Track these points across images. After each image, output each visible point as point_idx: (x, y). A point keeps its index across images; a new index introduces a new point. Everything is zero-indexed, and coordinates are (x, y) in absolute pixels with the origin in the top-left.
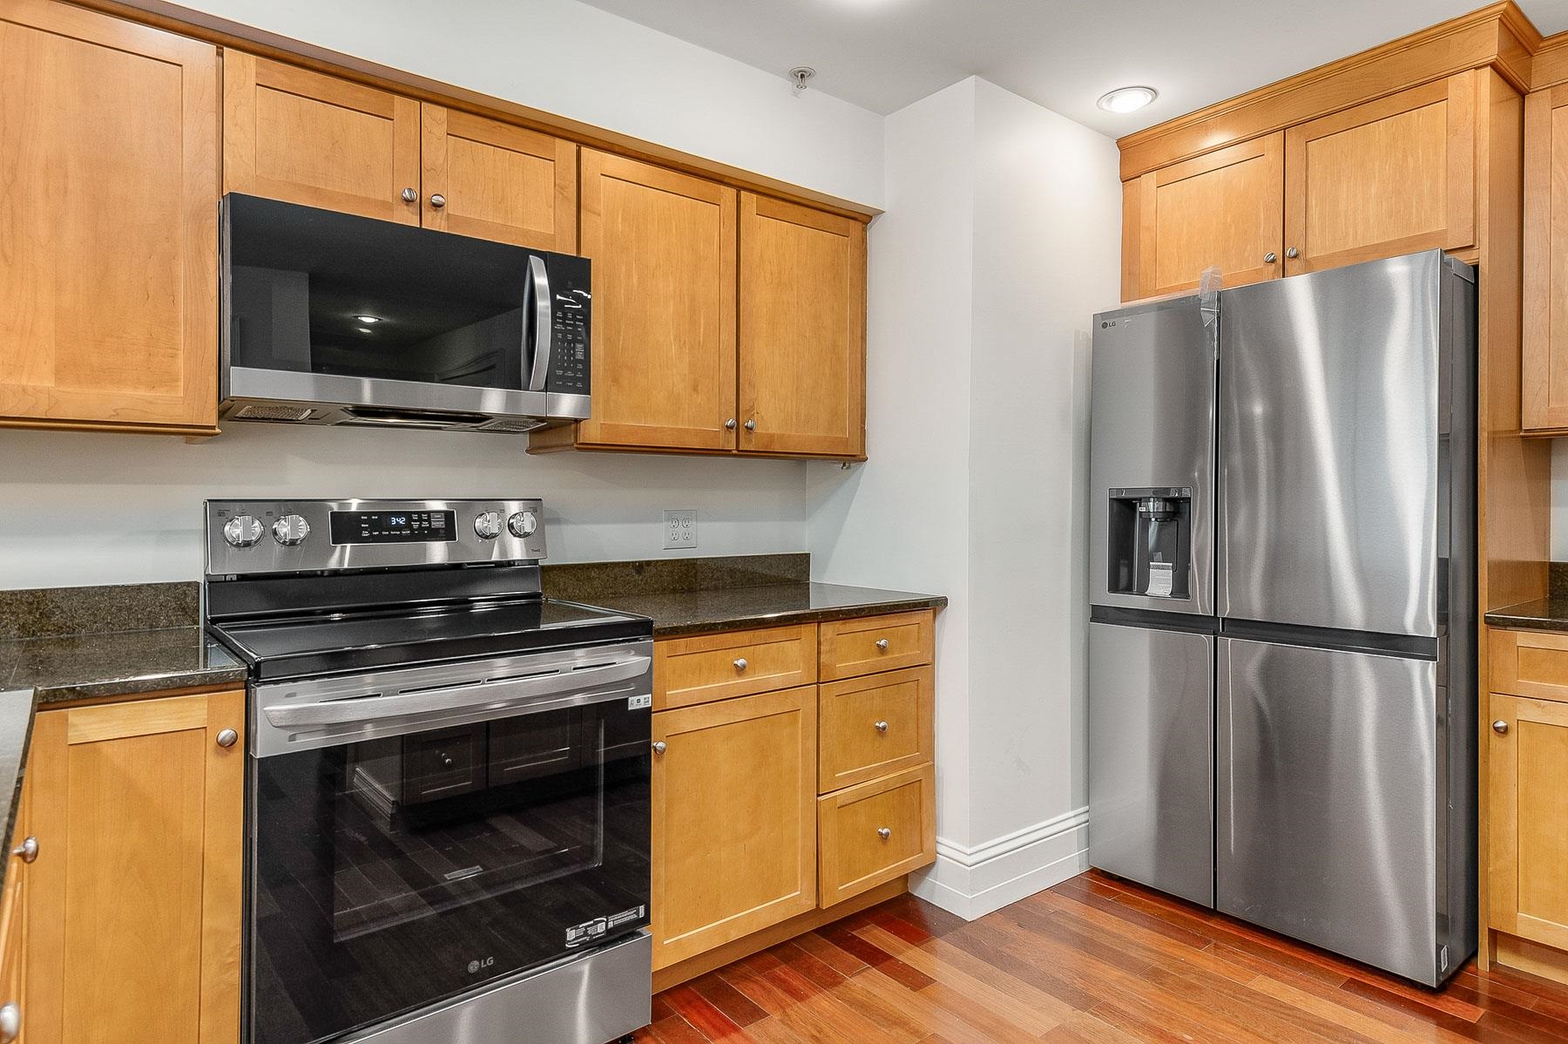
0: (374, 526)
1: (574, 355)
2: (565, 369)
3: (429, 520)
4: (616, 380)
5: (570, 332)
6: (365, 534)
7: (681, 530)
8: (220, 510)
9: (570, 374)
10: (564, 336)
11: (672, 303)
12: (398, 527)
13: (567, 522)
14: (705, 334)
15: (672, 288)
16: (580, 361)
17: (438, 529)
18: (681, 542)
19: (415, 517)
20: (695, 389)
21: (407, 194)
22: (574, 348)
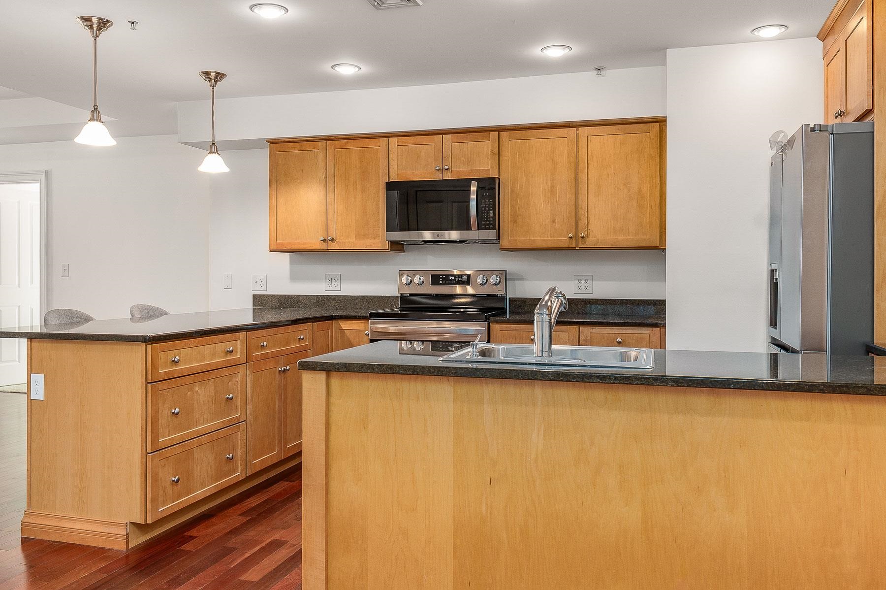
0: (444, 279)
1: (489, 215)
2: (486, 221)
3: (462, 278)
4: (515, 222)
5: (488, 207)
6: (441, 282)
7: (583, 284)
8: (402, 273)
9: (488, 223)
10: (485, 209)
11: (542, 186)
12: (451, 280)
13: (526, 280)
14: (559, 197)
15: (542, 179)
16: (491, 217)
17: (464, 281)
18: (583, 290)
19: (457, 277)
20: (554, 221)
21: (437, 168)
22: (489, 213)
